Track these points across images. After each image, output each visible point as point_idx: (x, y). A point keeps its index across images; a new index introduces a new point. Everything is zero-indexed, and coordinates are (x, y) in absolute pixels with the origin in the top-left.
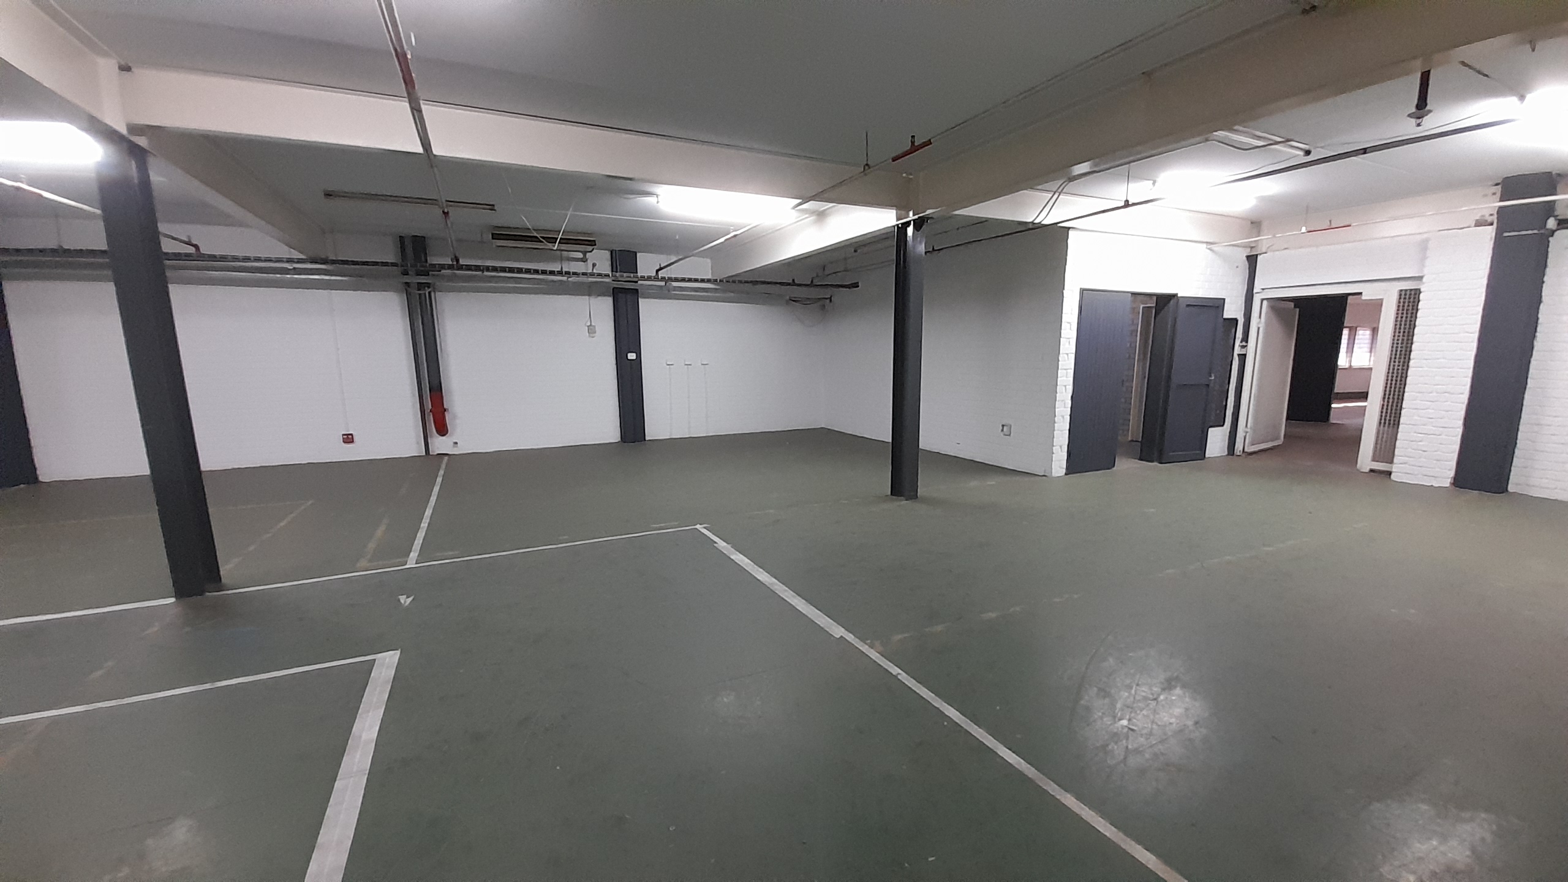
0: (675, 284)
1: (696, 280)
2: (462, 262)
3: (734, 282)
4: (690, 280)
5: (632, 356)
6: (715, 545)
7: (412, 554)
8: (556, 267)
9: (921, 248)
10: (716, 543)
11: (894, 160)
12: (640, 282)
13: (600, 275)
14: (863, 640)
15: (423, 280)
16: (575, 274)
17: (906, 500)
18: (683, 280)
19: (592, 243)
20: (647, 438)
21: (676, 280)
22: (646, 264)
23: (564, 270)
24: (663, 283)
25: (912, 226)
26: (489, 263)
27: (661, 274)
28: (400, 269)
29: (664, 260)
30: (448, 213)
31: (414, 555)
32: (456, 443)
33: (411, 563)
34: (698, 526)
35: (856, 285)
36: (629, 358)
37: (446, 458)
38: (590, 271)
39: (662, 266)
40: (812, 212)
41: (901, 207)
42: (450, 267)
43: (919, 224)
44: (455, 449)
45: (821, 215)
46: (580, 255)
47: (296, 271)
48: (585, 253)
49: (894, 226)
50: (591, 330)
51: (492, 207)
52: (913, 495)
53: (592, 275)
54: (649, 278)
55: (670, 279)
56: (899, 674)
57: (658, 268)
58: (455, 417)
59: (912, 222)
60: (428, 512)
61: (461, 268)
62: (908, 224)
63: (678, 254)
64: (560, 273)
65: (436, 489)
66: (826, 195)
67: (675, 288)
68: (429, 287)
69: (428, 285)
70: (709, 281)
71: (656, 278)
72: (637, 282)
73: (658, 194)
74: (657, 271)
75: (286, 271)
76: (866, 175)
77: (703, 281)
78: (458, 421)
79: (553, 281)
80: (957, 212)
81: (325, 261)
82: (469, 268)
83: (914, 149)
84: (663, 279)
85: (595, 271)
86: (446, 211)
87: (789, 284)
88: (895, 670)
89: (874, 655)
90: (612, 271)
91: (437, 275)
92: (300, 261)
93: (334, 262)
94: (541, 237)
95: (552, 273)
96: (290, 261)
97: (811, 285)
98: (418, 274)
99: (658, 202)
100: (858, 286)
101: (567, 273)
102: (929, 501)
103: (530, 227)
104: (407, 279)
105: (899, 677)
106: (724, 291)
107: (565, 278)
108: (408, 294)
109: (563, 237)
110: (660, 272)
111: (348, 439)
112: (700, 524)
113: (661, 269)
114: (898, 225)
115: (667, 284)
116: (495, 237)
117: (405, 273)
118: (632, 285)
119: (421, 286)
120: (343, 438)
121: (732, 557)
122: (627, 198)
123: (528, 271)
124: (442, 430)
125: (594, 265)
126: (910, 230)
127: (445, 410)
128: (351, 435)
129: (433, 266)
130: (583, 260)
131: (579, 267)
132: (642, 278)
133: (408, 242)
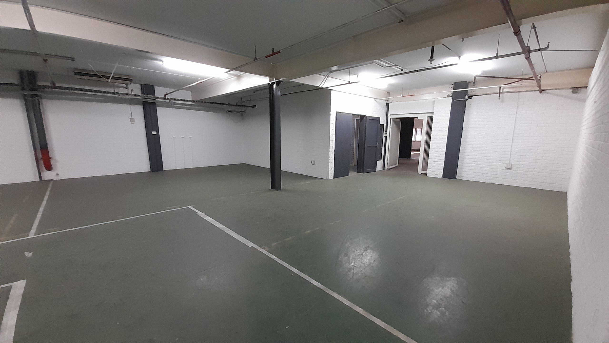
0: (174, 101)
1: (184, 100)
2: (57, 85)
3: (202, 102)
4: (181, 100)
5: (154, 133)
6: (197, 214)
7: (32, 231)
8: (111, 90)
9: (279, 93)
10: (197, 213)
11: (267, 57)
12: (156, 100)
13: (135, 95)
14: (260, 246)
15: (34, 93)
16: (122, 94)
17: (277, 190)
18: (178, 100)
19: (130, 80)
20: (164, 169)
21: (175, 100)
22: (160, 92)
23: (116, 92)
24: (168, 101)
25: (275, 84)
26: (73, 86)
27: (167, 97)
28: (20, 87)
29: (168, 90)
30: (47, 60)
31: (33, 231)
32: (58, 174)
33: (31, 236)
34: (189, 207)
35: (255, 106)
36: (153, 133)
37: (52, 181)
38: (129, 93)
39: (167, 93)
40: (235, 75)
41: (270, 75)
42: (49, 87)
43: (278, 83)
44: (58, 177)
45: (239, 77)
46: (125, 86)
48: (127, 85)
49: (268, 84)
50: (132, 120)
51: (73, 59)
52: (279, 189)
53: (131, 95)
54: (161, 98)
55: (172, 99)
56: (275, 258)
57: (165, 94)
58: (56, 161)
59: (275, 83)
60: (41, 209)
61: (56, 88)
62: (273, 83)
63: (174, 88)
64: (113, 93)
65: (46, 198)
66: (239, 69)
67: (174, 103)
69: (37, 96)
70: (190, 101)
71: (165, 98)
72: (155, 99)
73: (163, 60)
74: (165, 95)
76: (255, 62)
77: (188, 101)
78: (58, 163)
79: (110, 97)
80: (292, 80)
82: (61, 88)
83: (274, 54)
84: (168, 99)
85: (132, 93)
86: (45, 59)
87: (226, 104)
88: (273, 257)
89: (265, 252)
90: (142, 94)
91: (43, 91)
94: (101, 75)
95: (109, 93)
97: (237, 105)
98: (31, 90)
99: (163, 64)
100: (256, 107)
101: (118, 93)
102: (285, 190)
103: (94, 70)
104: (24, 92)
105: (275, 259)
106: (198, 106)
107: (116, 96)
108: (25, 100)
109: (114, 76)
110: (166, 96)
112: (190, 205)
113: (167, 94)
114: (270, 83)
115: (170, 101)
116: (76, 74)
117: (23, 89)
118: (152, 101)
119: (33, 96)
121: (205, 218)
122: (147, 61)
123: (96, 91)
124: (49, 168)
125: (132, 90)
126: (275, 86)
127: (50, 158)
129: (40, 86)
130: (127, 88)
131: (125, 91)
132: (158, 98)
133: (25, 74)
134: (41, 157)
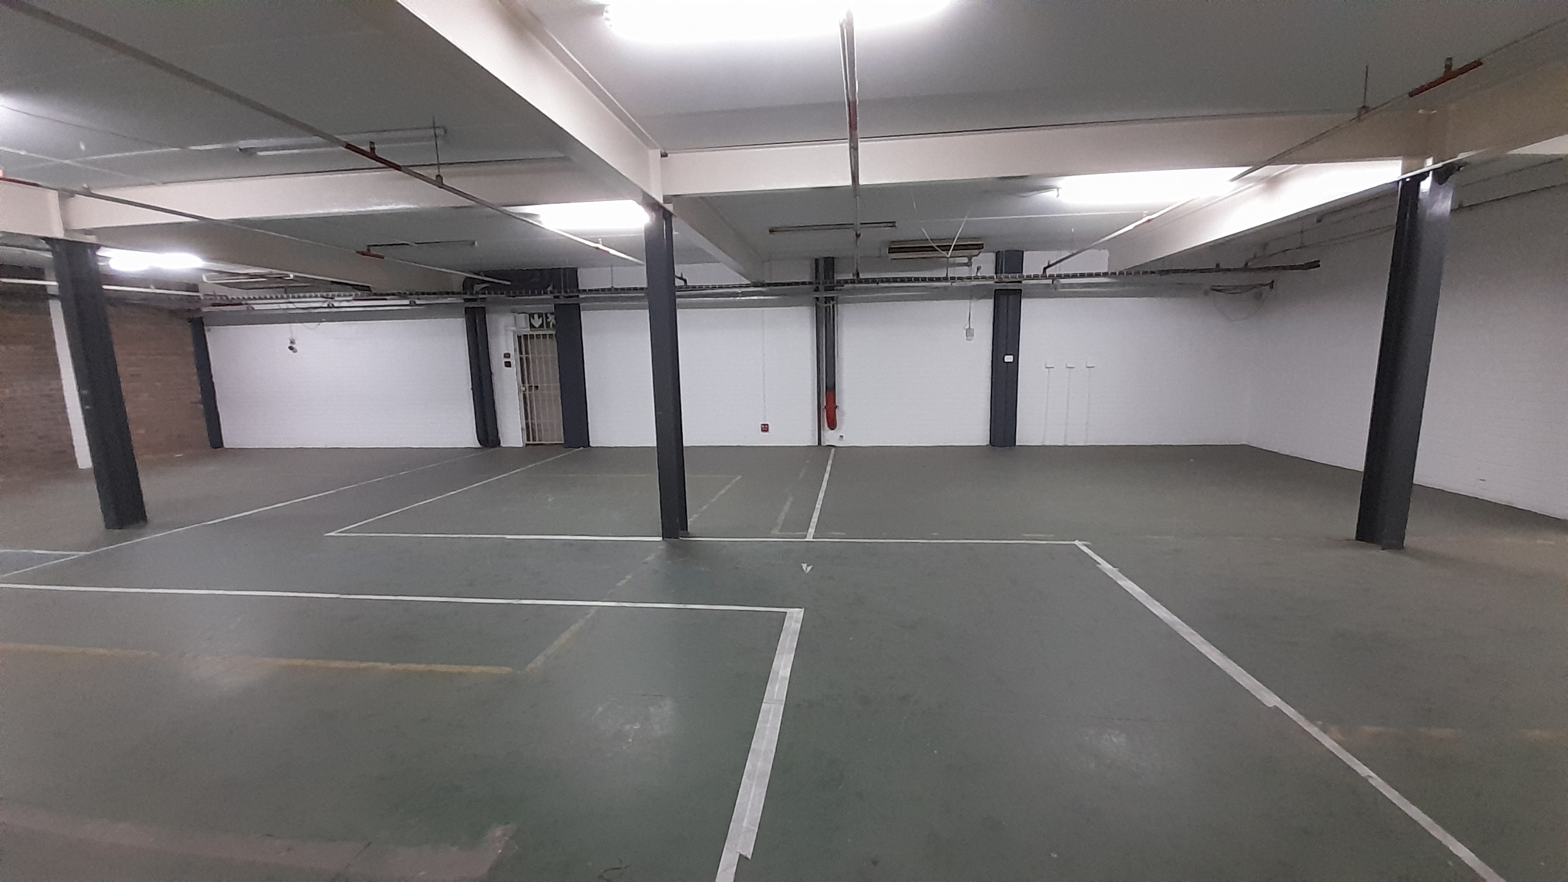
0: (1063, 281)
1: (1090, 275)
3: (1145, 273)
4: (1082, 275)
5: (1009, 359)
6: (1098, 565)
7: (810, 530)
8: (943, 274)
10: (1098, 563)
11: (1411, 95)
12: (1023, 282)
13: (984, 278)
14: (1311, 719)
15: (830, 294)
16: (959, 278)
17: (1383, 549)
18: (1074, 276)
19: (979, 247)
20: (1017, 444)
21: (1067, 276)
22: (1033, 264)
23: (949, 276)
24: (1050, 281)
25: (1429, 180)
27: (1049, 272)
28: (814, 287)
30: (860, 235)
31: (812, 531)
32: (842, 437)
33: (810, 538)
34: (1077, 542)
35: (1315, 265)
36: (1006, 360)
37: (833, 450)
38: (974, 275)
39: (1051, 263)
42: (853, 282)
43: (1441, 176)
44: (842, 442)
46: (966, 260)
47: (744, 294)
48: (970, 259)
49: (1398, 182)
50: (969, 333)
51: (893, 224)
52: (1396, 543)
53: (976, 278)
54: (1036, 277)
55: (1060, 276)
56: (1371, 777)
57: (1046, 265)
58: (843, 413)
59: (1431, 173)
60: (821, 496)
61: (860, 282)
62: (1423, 176)
63: (1072, 248)
64: (946, 279)
65: (827, 476)
67: (1064, 286)
68: (833, 300)
69: (832, 298)
70: (1105, 275)
71: (1044, 276)
72: (1020, 282)
73: (1058, 187)
74: (1045, 269)
75: (736, 295)
77: (1098, 275)
78: (845, 418)
79: (937, 288)
81: (763, 285)
82: (867, 281)
83: (1450, 74)
84: (1051, 276)
85: (979, 275)
86: (858, 233)
87: (1209, 270)
88: (1364, 770)
89: (1329, 743)
90: (996, 273)
91: (841, 290)
92: (747, 286)
93: (769, 285)
94: (937, 246)
96: (741, 286)
97: (1246, 268)
98: (827, 289)
99: (1058, 196)
100: (1319, 266)
101: (953, 278)
103: (929, 238)
104: (817, 295)
105: (1370, 781)
106: (1123, 285)
107: (949, 284)
108: (817, 307)
109: (957, 244)
110: (1047, 270)
111: (765, 428)
112: (1080, 540)
113: (1049, 266)
114: (1403, 180)
115: (1055, 282)
116: (892, 250)
117: (817, 290)
118: (1015, 286)
119: (828, 300)
120: (762, 428)
121: (1119, 582)
122: (1025, 197)
123: (918, 280)
124: (832, 425)
125: (978, 269)
126: (1426, 185)
127: (836, 407)
128: (767, 425)
129: (839, 282)
130: (968, 265)
131: (964, 272)
132: (1029, 277)
133: (821, 263)
134: (825, 404)
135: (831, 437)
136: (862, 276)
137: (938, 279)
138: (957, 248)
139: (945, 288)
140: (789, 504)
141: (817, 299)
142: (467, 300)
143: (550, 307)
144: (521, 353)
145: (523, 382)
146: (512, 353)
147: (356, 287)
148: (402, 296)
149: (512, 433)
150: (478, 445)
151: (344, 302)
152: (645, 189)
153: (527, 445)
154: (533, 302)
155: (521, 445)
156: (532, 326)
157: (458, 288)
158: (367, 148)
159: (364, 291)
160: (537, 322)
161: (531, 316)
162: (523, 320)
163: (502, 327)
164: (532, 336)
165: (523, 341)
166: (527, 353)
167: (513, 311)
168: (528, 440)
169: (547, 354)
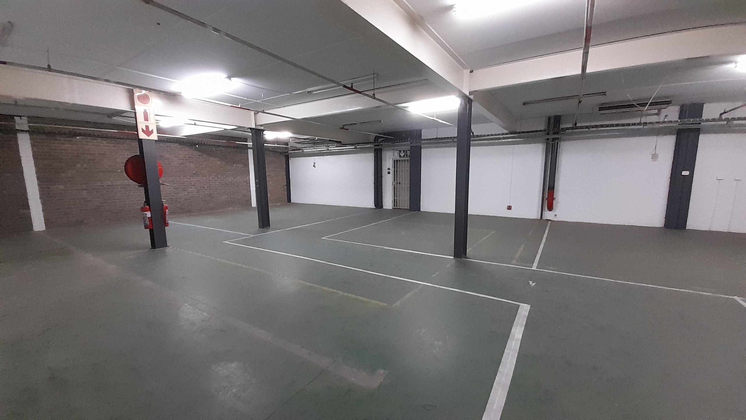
0: (735, 122)
5: (686, 173)
7: (534, 264)
8: (637, 121)
12: (702, 123)
13: (671, 122)
15: (556, 136)
16: (650, 123)
19: (668, 103)
20: (687, 228)
21: (739, 119)
22: (712, 111)
23: (642, 122)
24: (725, 122)
26: (593, 124)
28: (546, 132)
29: (728, 106)
30: (581, 101)
32: (556, 215)
33: (534, 268)
36: (683, 174)
37: (550, 222)
38: (661, 120)
39: (726, 111)
42: (572, 128)
44: (555, 218)
47: (504, 138)
48: (659, 110)
50: (655, 157)
51: (604, 94)
53: (664, 122)
54: (714, 120)
55: (734, 119)
57: (723, 112)
58: (558, 203)
60: (542, 246)
61: (577, 128)
63: (744, 100)
64: (639, 124)
65: (545, 236)
67: (736, 126)
68: (558, 140)
69: (558, 139)
71: (720, 119)
72: (700, 124)
73: (736, 61)
74: (721, 115)
75: (500, 139)
78: (559, 205)
79: (633, 129)
81: (515, 133)
82: (582, 127)
84: (726, 119)
85: (666, 120)
90: (681, 119)
91: (563, 133)
92: (507, 134)
93: (519, 133)
96: (503, 134)
98: (555, 133)
99: (737, 66)
101: (645, 123)
103: (632, 100)
107: (641, 127)
108: (547, 144)
109: (652, 102)
110: (723, 116)
111: (509, 208)
112: (738, 297)
115: (729, 123)
116: (601, 109)
117: (548, 134)
118: (695, 126)
119: (554, 139)
123: (617, 125)
124: (550, 208)
125: (666, 117)
127: (554, 199)
128: (511, 206)
129: (563, 129)
130: (657, 114)
131: (654, 119)
132: (708, 120)
133: (552, 120)
134: (547, 197)
135: (548, 215)
136: (578, 125)
137: (634, 124)
138: (652, 104)
139: (638, 129)
140: (522, 248)
141: (548, 139)
142: (375, 146)
143: (409, 148)
144: (394, 168)
145: (394, 180)
146: (391, 168)
147: (336, 142)
148: (352, 145)
149: (388, 203)
150: (374, 207)
151: (333, 148)
152: (461, 90)
153: (393, 208)
154: (402, 145)
155: (391, 208)
156: (400, 156)
157: (372, 140)
158: (350, 86)
159: (339, 143)
160: (402, 155)
161: (400, 151)
162: (396, 153)
163: (388, 157)
164: (400, 160)
165: (396, 162)
166: (397, 168)
167: (394, 150)
168: (394, 206)
169: (405, 168)
